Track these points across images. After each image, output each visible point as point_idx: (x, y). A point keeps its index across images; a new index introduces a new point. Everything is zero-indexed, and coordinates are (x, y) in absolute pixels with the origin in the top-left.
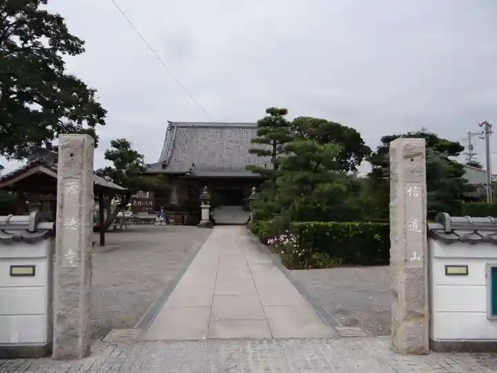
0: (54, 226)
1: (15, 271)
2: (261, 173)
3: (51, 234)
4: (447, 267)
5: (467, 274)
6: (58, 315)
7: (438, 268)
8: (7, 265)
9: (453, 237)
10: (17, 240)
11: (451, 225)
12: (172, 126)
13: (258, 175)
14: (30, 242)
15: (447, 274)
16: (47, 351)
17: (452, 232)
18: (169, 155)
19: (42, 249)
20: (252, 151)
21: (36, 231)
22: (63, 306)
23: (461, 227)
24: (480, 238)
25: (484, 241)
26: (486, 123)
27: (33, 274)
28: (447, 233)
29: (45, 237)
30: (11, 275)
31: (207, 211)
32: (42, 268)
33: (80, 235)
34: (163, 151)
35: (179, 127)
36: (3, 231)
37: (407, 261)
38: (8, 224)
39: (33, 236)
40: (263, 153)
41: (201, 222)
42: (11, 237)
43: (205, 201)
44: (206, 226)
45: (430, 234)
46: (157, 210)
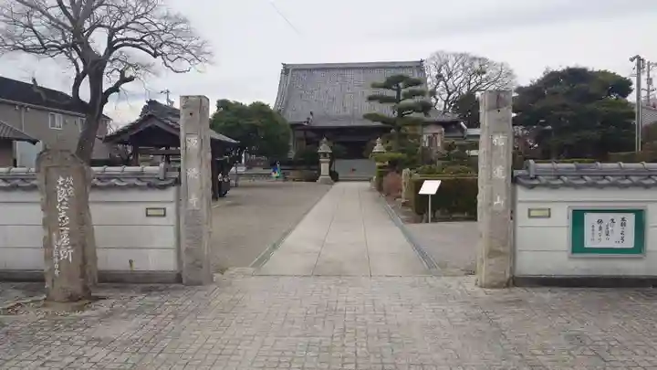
0: (180, 176)
1: (150, 212)
2: (383, 122)
3: (177, 182)
4: (530, 210)
5: (549, 216)
7: (521, 211)
8: (143, 207)
9: (536, 182)
10: (150, 186)
11: (536, 171)
12: (287, 70)
13: (379, 124)
14: (163, 187)
15: (530, 216)
16: (178, 279)
17: (536, 177)
19: (170, 194)
20: (371, 99)
21: (165, 179)
22: (188, 241)
23: (545, 172)
24: (561, 182)
25: (566, 185)
26: (638, 57)
27: (164, 215)
28: (532, 179)
29: (173, 184)
30: (147, 215)
31: (328, 165)
32: (171, 209)
33: (202, 183)
35: (295, 70)
36: (139, 179)
37: (491, 204)
38: (142, 173)
39: (163, 183)
40: (383, 100)
41: (321, 177)
42: (145, 184)
43: (325, 154)
44: (326, 182)
45: (514, 180)
46: (273, 165)
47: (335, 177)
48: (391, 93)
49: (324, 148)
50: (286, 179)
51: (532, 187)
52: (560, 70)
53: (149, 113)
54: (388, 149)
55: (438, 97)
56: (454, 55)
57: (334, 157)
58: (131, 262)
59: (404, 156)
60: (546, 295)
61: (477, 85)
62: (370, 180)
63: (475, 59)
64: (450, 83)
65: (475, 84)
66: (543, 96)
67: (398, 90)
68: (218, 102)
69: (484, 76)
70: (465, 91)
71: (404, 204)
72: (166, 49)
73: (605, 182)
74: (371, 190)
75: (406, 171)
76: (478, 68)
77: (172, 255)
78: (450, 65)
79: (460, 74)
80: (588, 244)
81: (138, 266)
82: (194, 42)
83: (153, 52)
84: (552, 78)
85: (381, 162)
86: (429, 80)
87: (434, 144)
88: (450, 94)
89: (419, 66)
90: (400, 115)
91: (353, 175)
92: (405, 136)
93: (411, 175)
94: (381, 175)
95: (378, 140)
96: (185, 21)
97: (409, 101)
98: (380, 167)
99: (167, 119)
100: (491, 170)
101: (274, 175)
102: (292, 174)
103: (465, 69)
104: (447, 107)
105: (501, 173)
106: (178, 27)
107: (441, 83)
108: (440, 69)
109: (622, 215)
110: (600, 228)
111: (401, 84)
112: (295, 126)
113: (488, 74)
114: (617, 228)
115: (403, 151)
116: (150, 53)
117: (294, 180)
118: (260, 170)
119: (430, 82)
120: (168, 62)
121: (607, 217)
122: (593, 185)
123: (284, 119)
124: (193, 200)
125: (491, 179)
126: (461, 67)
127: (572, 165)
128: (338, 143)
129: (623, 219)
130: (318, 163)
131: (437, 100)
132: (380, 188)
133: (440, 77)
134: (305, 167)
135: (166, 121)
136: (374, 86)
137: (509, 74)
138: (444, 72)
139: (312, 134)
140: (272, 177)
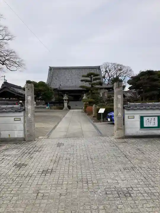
0: (25, 108)
1: (15, 119)
2: (86, 89)
3: (24, 110)
4: (128, 116)
5: (134, 118)
6: (27, 130)
7: (126, 117)
8: (13, 118)
10: (16, 111)
11: (130, 105)
12: (51, 69)
14: (20, 112)
15: (128, 118)
16: (24, 140)
17: (130, 107)
18: (50, 81)
19: (22, 114)
20: (82, 81)
22: (28, 128)
23: (132, 106)
25: (138, 109)
27: (20, 120)
28: (129, 107)
29: (23, 111)
30: (15, 120)
32: (22, 118)
33: (32, 110)
34: (48, 79)
35: (54, 69)
36: (12, 109)
37: (117, 115)
38: (13, 107)
39: (20, 110)
40: (86, 81)
41: (64, 108)
42: (14, 111)
43: (66, 100)
44: (66, 110)
45: (124, 108)
46: (46, 104)
47: (69, 108)
48: (89, 79)
49: (65, 97)
50: (51, 109)
51: (129, 110)
52: (145, 71)
53: (5, 86)
54: (88, 98)
55: (105, 79)
56: (111, 64)
57: (69, 100)
58: (9, 135)
59: (94, 100)
60: (133, 140)
61: (120, 74)
62: (82, 109)
63: (118, 65)
64: (110, 74)
65: (119, 74)
66: (140, 80)
67: (91, 78)
68: (26, 81)
69: (122, 71)
70: (115, 76)
71: (94, 117)
72: (7, 62)
73: (149, 108)
74: (82, 112)
75: (94, 105)
76: (120, 68)
77: (22, 132)
78: (110, 67)
79: (113, 70)
80: (145, 126)
81: (12, 136)
82: (18, 60)
83: (2, 63)
84: (142, 74)
85: (86, 102)
86: (102, 72)
87: (104, 96)
88: (110, 77)
89: (99, 68)
90: (92, 86)
91: (76, 107)
92: (94, 93)
93: (96, 107)
94: (86, 107)
95: (85, 94)
96: (14, 52)
97: (95, 82)
98: (85, 104)
99: (11, 88)
100: (117, 105)
101: (47, 107)
102: (54, 107)
103: (115, 69)
104: (109, 82)
105: (120, 106)
106: (11, 54)
107: (107, 74)
108: (106, 69)
109: (154, 117)
110: (148, 121)
111: (92, 76)
112: (55, 90)
113: (123, 70)
114: (153, 121)
115: (93, 99)
116: (1, 63)
117: (54, 109)
118: (42, 106)
119: (103, 73)
120: (8, 67)
121: (150, 118)
122: (145, 109)
123: (51, 87)
124: (29, 115)
125: (117, 108)
126: (114, 68)
127: (140, 103)
128: (70, 95)
129: (154, 118)
130: (63, 103)
131: (105, 80)
132: (85, 112)
133: (106, 71)
134: (59, 104)
135: (11, 89)
136: (83, 76)
137: (130, 70)
138: (107, 69)
139: (61, 92)
140: (46, 108)
